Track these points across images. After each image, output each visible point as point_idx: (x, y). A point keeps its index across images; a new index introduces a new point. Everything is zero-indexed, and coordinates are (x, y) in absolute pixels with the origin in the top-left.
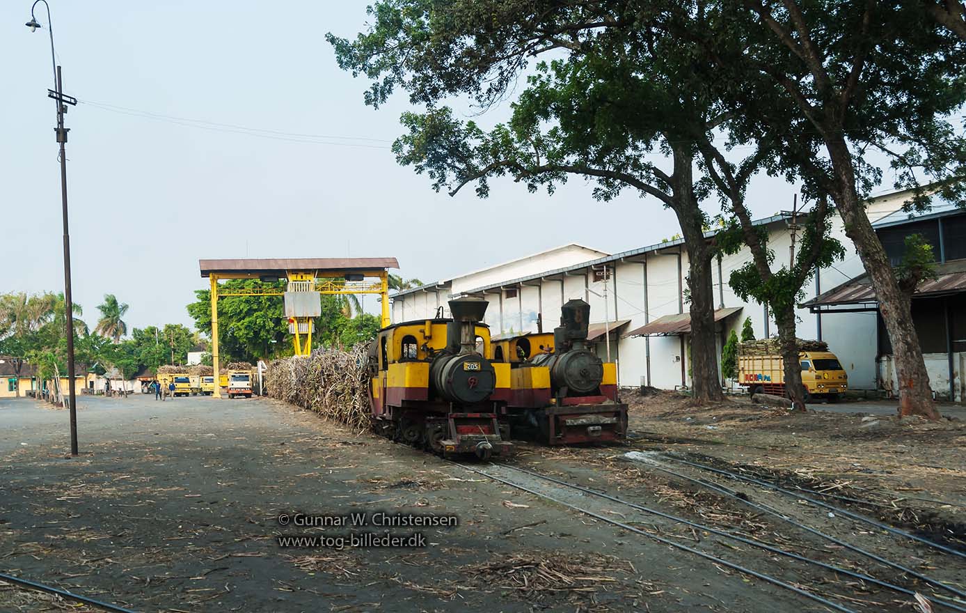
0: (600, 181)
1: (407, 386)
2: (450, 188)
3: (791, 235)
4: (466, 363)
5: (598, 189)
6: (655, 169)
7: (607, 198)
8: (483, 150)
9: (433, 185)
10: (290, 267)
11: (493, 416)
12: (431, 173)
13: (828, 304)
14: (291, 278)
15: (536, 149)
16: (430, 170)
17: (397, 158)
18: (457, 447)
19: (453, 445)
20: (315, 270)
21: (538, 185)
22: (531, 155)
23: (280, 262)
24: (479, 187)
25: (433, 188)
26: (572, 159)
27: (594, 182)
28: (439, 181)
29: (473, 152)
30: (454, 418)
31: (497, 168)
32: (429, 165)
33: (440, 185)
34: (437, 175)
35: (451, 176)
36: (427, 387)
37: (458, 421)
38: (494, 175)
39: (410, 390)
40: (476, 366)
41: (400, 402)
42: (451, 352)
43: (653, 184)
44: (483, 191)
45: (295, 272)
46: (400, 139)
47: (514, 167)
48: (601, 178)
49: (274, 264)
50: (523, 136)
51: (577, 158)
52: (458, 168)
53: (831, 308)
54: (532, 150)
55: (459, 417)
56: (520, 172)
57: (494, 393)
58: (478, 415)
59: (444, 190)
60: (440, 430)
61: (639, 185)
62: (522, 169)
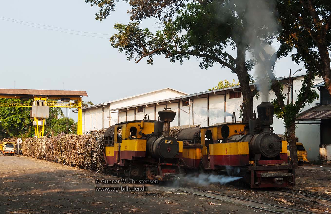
0: (204, 59)
1: (136, 150)
2: (135, 60)
3: (288, 88)
4: (166, 140)
5: (202, 63)
6: (228, 55)
7: (206, 67)
8: (151, 43)
9: (127, 58)
10: (35, 94)
11: (178, 165)
12: (126, 52)
13: (299, 120)
14: (36, 99)
15: (175, 43)
16: (126, 51)
17: (112, 44)
18: (163, 178)
19: (161, 178)
20: (47, 96)
21: (175, 60)
22: (173, 46)
23: (31, 91)
24: (149, 59)
25: (128, 59)
26: (192, 49)
27: (201, 60)
28: (130, 56)
29: (147, 43)
30: (160, 166)
31: (157, 52)
32: (125, 48)
33: (130, 58)
34: (129, 53)
35: (136, 54)
36: (145, 151)
37: (162, 167)
38: (156, 54)
39: (137, 152)
40: (170, 142)
41: (132, 158)
42: (157, 135)
43: (228, 62)
44: (150, 62)
45: (38, 96)
46: (114, 35)
47: (165, 51)
48: (204, 58)
49: (28, 92)
50: (170, 37)
51: (194, 48)
52: (139, 50)
53: (300, 122)
54: (174, 44)
55: (162, 165)
56: (167, 53)
57: (178, 155)
58: (171, 164)
59: (132, 60)
60: (153, 171)
61: (221, 62)
62: (169, 52)
